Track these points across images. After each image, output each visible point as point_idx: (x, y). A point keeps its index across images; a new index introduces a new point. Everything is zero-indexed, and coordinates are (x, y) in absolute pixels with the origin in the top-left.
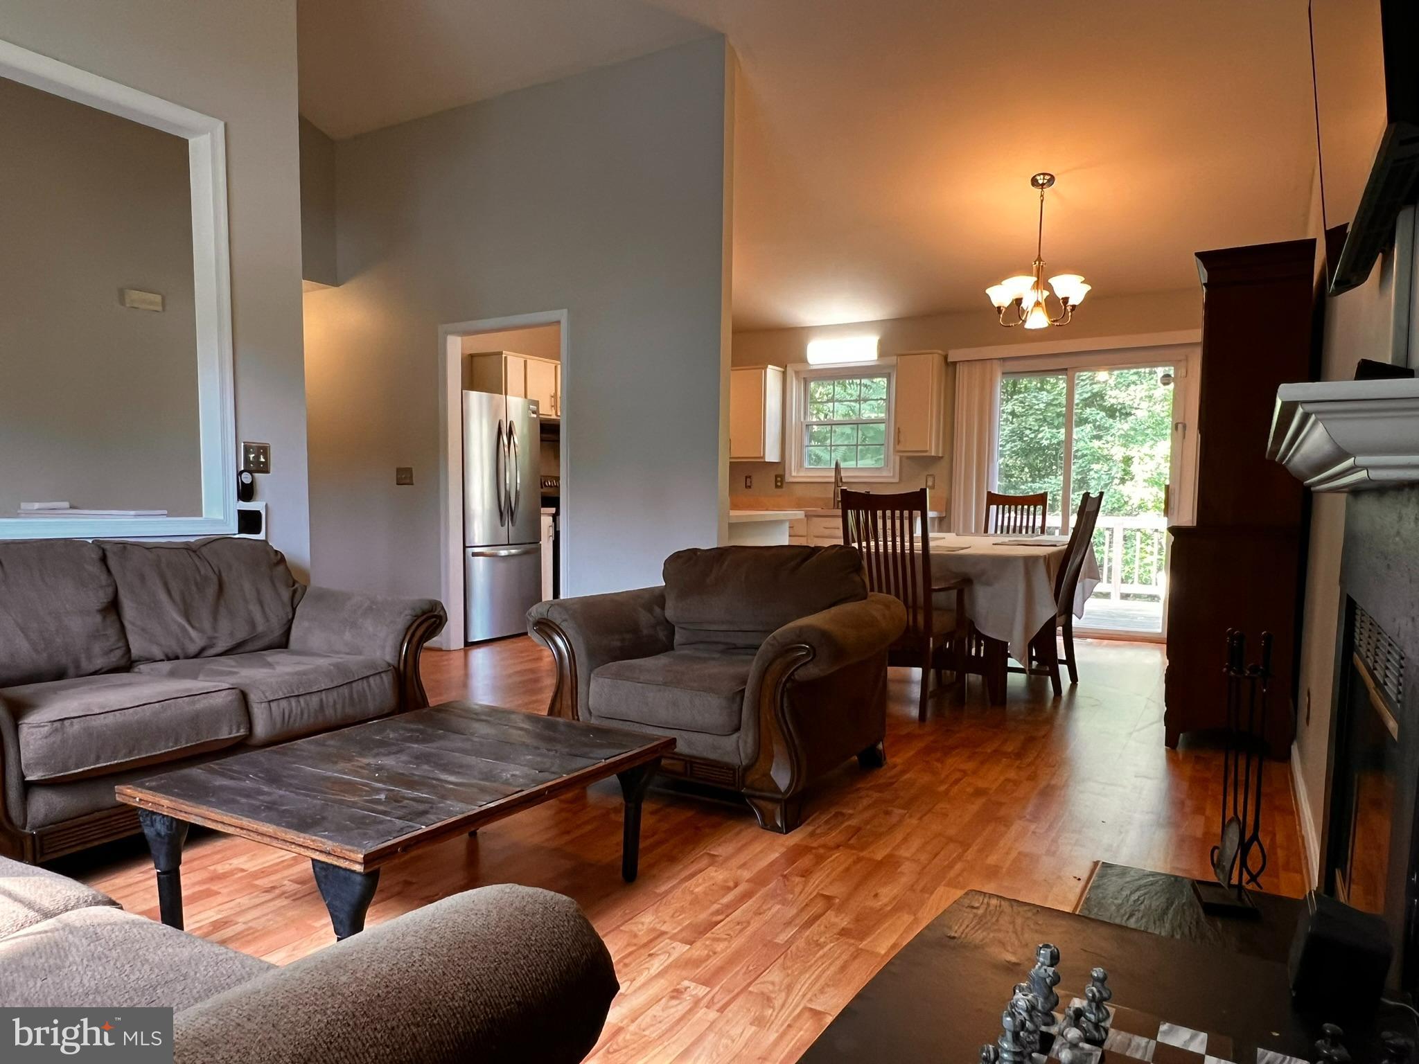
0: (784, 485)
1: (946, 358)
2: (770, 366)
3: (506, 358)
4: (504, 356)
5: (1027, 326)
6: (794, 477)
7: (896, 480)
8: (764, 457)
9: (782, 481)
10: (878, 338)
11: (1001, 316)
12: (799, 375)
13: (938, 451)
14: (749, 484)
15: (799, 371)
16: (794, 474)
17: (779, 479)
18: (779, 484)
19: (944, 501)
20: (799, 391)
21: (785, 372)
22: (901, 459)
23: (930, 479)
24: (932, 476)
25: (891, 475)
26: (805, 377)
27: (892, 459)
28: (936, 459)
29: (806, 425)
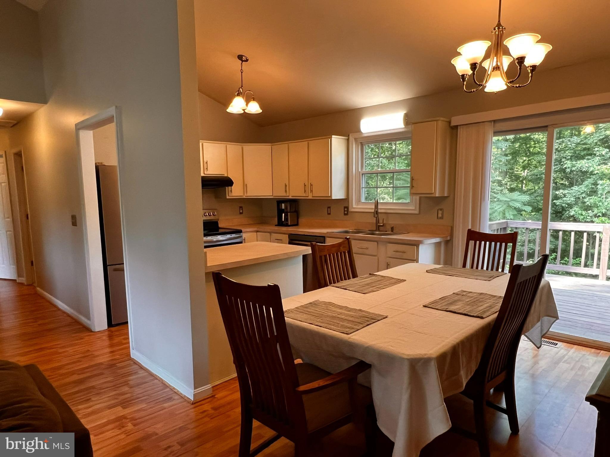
0: (349, 213)
1: (450, 122)
2: (333, 136)
5: (486, 90)
6: (354, 208)
7: (417, 212)
8: (331, 196)
9: (348, 211)
10: (405, 112)
11: (465, 83)
12: (357, 141)
13: (444, 192)
14: (329, 212)
15: (357, 138)
16: (354, 206)
17: (346, 209)
18: (346, 212)
19: (450, 228)
20: (357, 151)
21: (348, 140)
22: (420, 198)
23: (440, 212)
24: (441, 210)
25: (414, 208)
26: (361, 143)
27: (414, 197)
28: (442, 199)
29: (362, 174)
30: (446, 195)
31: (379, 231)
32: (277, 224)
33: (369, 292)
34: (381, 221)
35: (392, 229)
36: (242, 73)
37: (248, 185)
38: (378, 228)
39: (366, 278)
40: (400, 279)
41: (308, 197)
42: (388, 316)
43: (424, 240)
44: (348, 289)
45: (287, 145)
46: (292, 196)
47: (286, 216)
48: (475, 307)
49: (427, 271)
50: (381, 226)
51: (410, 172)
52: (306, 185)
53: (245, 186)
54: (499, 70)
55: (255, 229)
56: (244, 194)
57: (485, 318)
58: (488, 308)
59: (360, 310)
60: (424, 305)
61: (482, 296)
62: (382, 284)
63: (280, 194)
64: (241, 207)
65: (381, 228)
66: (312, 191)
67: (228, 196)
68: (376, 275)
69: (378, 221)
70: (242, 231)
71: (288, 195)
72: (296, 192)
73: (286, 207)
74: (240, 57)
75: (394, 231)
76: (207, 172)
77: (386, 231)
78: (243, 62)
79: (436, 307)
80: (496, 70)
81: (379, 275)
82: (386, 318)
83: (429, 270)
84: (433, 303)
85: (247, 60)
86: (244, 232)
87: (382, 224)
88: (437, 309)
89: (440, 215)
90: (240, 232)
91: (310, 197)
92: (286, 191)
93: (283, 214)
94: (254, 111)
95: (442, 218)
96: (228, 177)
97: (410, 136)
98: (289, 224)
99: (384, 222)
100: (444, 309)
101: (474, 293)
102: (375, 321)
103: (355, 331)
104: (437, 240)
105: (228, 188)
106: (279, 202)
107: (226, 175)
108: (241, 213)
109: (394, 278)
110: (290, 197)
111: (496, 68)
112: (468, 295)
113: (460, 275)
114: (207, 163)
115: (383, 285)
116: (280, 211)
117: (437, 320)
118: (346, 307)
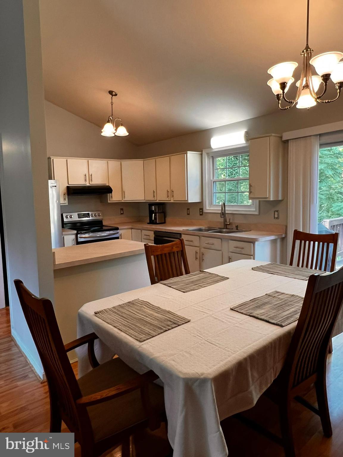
0: (204, 213)
1: (281, 137)
2: (188, 152)
3: (53, 160)
4: (52, 159)
5: (298, 106)
6: (208, 210)
7: (257, 213)
8: (187, 200)
9: (202, 212)
10: (246, 130)
11: (280, 102)
12: (209, 155)
13: (278, 196)
14: (188, 213)
15: (209, 153)
16: (207, 208)
17: (201, 211)
18: (201, 213)
19: (285, 227)
20: (209, 163)
21: (202, 154)
22: (259, 201)
23: (276, 213)
24: (277, 211)
25: (255, 210)
26: (212, 156)
27: (255, 201)
28: (276, 202)
29: (214, 182)
30: (280, 199)
31: (227, 229)
32: (149, 222)
33: (189, 291)
34: (228, 221)
35: (237, 227)
36: (112, 104)
37: (125, 192)
38: (226, 226)
39: (195, 275)
40: (224, 277)
41: (170, 200)
42: (191, 320)
43: (260, 238)
44: (172, 287)
45: (154, 160)
46: (159, 200)
47: (155, 216)
48: (280, 312)
49: (252, 268)
50: (228, 224)
51: (248, 180)
52: (168, 192)
53: (123, 193)
54: (308, 88)
55: (130, 227)
56: (122, 199)
57: (285, 326)
58: (292, 314)
59: (169, 312)
60: (232, 307)
61: (292, 299)
62: (204, 282)
63: (150, 198)
64: (122, 209)
65: (228, 227)
66: (173, 196)
67: (110, 200)
68: (205, 272)
69: (225, 221)
70: (118, 228)
71: (156, 199)
72: (161, 197)
73: (155, 209)
74: (111, 92)
75: (238, 229)
76: (92, 182)
77: (232, 229)
78: (113, 97)
79: (242, 311)
80: (306, 88)
81: (207, 272)
82: (189, 323)
83: (254, 268)
84: (240, 306)
85: (116, 95)
86: (120, 229)
87: (229, 223)
88: (242, 313)
89: (276, 216)
90: (117, 229)
91: (172, 201)
92: (154, 196)
93: (154, 215)
94: (122, 134)
95: (277, 218)
96: (109, 186)
97: (248, 150)
98: (158, 222)
99: (231, 221)
100: (248, 314)
101: (287, 294)
102: (176, 325)
103: (150, 338)
104: (273, 237)
105: (109, 195)
106: (151, 205)
107: (107, 185)
108: (121, 214)
109: (219, 276)
110: (157, 201)
111: (306, 86)
112: (279, 297)
113: (281, 273)
114: (91, 175)
115: (206, 283)
116: (151, 212)
117: (237, 326)
118: (159, 307)
